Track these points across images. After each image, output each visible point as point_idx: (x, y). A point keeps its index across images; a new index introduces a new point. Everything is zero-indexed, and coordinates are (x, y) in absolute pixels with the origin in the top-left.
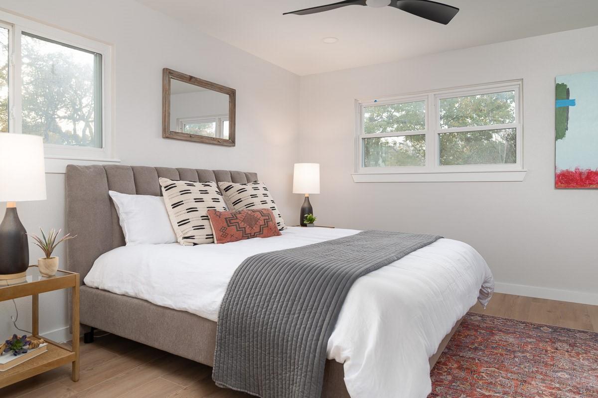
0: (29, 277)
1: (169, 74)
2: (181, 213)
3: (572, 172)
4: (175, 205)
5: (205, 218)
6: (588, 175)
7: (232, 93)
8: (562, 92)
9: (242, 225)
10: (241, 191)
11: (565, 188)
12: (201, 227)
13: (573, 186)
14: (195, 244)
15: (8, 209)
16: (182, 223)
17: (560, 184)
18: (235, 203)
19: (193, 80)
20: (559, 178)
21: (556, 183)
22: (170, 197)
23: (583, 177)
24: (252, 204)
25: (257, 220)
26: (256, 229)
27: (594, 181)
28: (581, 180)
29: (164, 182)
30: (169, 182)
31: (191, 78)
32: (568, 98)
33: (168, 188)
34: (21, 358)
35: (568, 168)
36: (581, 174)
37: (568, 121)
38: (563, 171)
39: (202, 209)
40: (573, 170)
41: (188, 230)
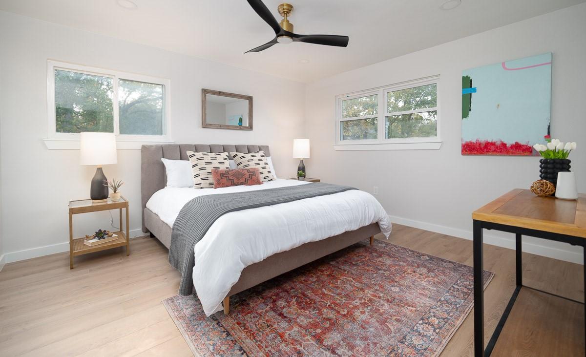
0: (109, 201)
1: (205, 91)
2: (196, 171)
3: (474, 143)
4: (194, 166)
5: (209, 173)
6: (485, 145)
7: (250, 99)
8: (467, 82)
9: (231, 178)
10: (242, 157)
11: (469, 154)
12: (206, 179)
13: (475, 154)
14: (202, 188)
15: (98, 168)
16: (196, 176)
17: (464, 152)
18: (238, 165)
19: (221, 93)
20: (464, 147)
21: (462, 151)
22: (193, 161)
23: (482, 146)
24: (248, 165)
25: (243, 175)
26: (243, 180)
27: (490, 149)
28: (481, 149)
29: (189, 153)
30: (192, 153)
31: (220, 92)
32: (471, 86)
33: (191, 156)
34: (102, 241)
35: (471, 140)
36: (480, 144)
37: (470, 103)
38: (467, 142)
39: (209, 168)
40: (474, 141)
41: (198, 180)
